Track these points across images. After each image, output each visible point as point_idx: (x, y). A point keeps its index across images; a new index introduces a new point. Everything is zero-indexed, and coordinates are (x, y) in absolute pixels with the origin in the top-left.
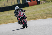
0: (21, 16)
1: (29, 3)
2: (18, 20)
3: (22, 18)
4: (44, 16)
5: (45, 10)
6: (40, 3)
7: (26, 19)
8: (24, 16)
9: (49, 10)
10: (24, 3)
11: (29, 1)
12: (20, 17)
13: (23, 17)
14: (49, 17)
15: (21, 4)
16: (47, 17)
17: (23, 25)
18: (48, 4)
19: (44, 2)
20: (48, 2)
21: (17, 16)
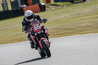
0: (36, 32)
1: (24, 9)
2: (31, 40)
3: (38, 35)
4: (53, 33)
5: (54, 22)
6: (46, 9)
7: (48, 39)
8: (43, 31)
9: (63, 23)
10: (15, 9)
11: (25, 6)
12: (36, 34)
13: (42, 33)
14: (62, 35)
15: (9, 11)
16: (59, 34)
17: (42, 51)
18: (61, 11)
19: (52, 6)
20: (59, 7)
21: (28, 31)
